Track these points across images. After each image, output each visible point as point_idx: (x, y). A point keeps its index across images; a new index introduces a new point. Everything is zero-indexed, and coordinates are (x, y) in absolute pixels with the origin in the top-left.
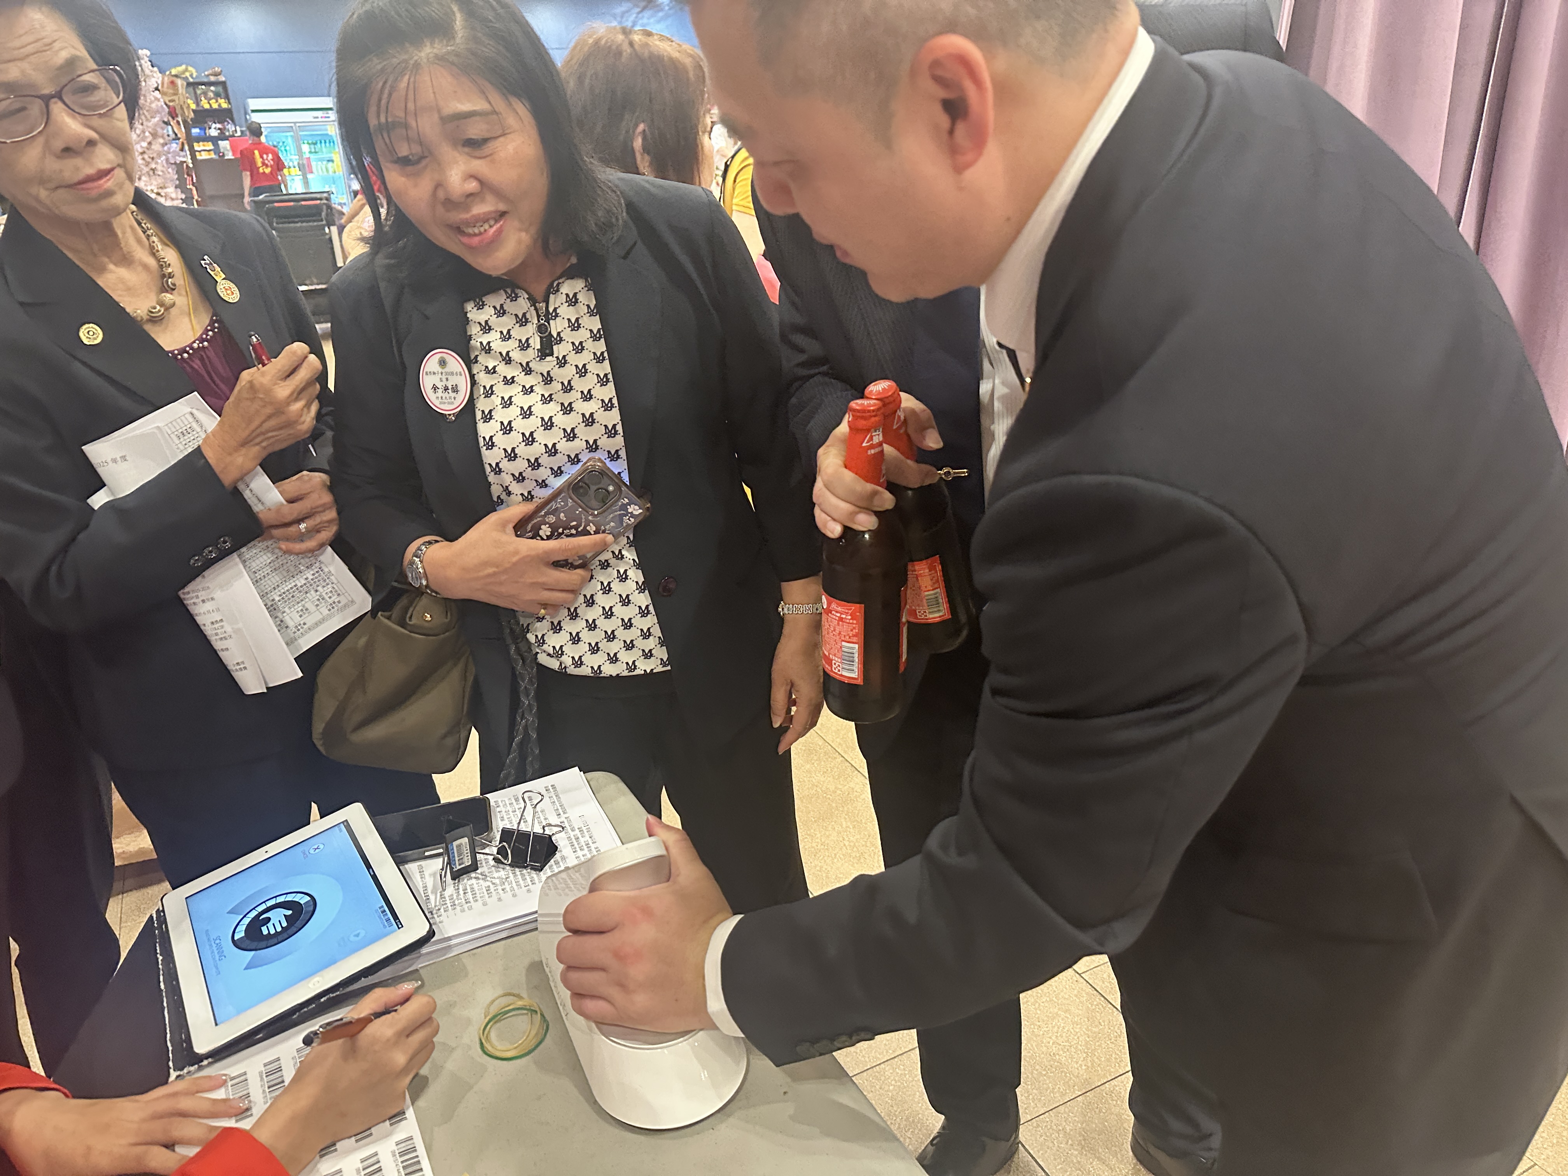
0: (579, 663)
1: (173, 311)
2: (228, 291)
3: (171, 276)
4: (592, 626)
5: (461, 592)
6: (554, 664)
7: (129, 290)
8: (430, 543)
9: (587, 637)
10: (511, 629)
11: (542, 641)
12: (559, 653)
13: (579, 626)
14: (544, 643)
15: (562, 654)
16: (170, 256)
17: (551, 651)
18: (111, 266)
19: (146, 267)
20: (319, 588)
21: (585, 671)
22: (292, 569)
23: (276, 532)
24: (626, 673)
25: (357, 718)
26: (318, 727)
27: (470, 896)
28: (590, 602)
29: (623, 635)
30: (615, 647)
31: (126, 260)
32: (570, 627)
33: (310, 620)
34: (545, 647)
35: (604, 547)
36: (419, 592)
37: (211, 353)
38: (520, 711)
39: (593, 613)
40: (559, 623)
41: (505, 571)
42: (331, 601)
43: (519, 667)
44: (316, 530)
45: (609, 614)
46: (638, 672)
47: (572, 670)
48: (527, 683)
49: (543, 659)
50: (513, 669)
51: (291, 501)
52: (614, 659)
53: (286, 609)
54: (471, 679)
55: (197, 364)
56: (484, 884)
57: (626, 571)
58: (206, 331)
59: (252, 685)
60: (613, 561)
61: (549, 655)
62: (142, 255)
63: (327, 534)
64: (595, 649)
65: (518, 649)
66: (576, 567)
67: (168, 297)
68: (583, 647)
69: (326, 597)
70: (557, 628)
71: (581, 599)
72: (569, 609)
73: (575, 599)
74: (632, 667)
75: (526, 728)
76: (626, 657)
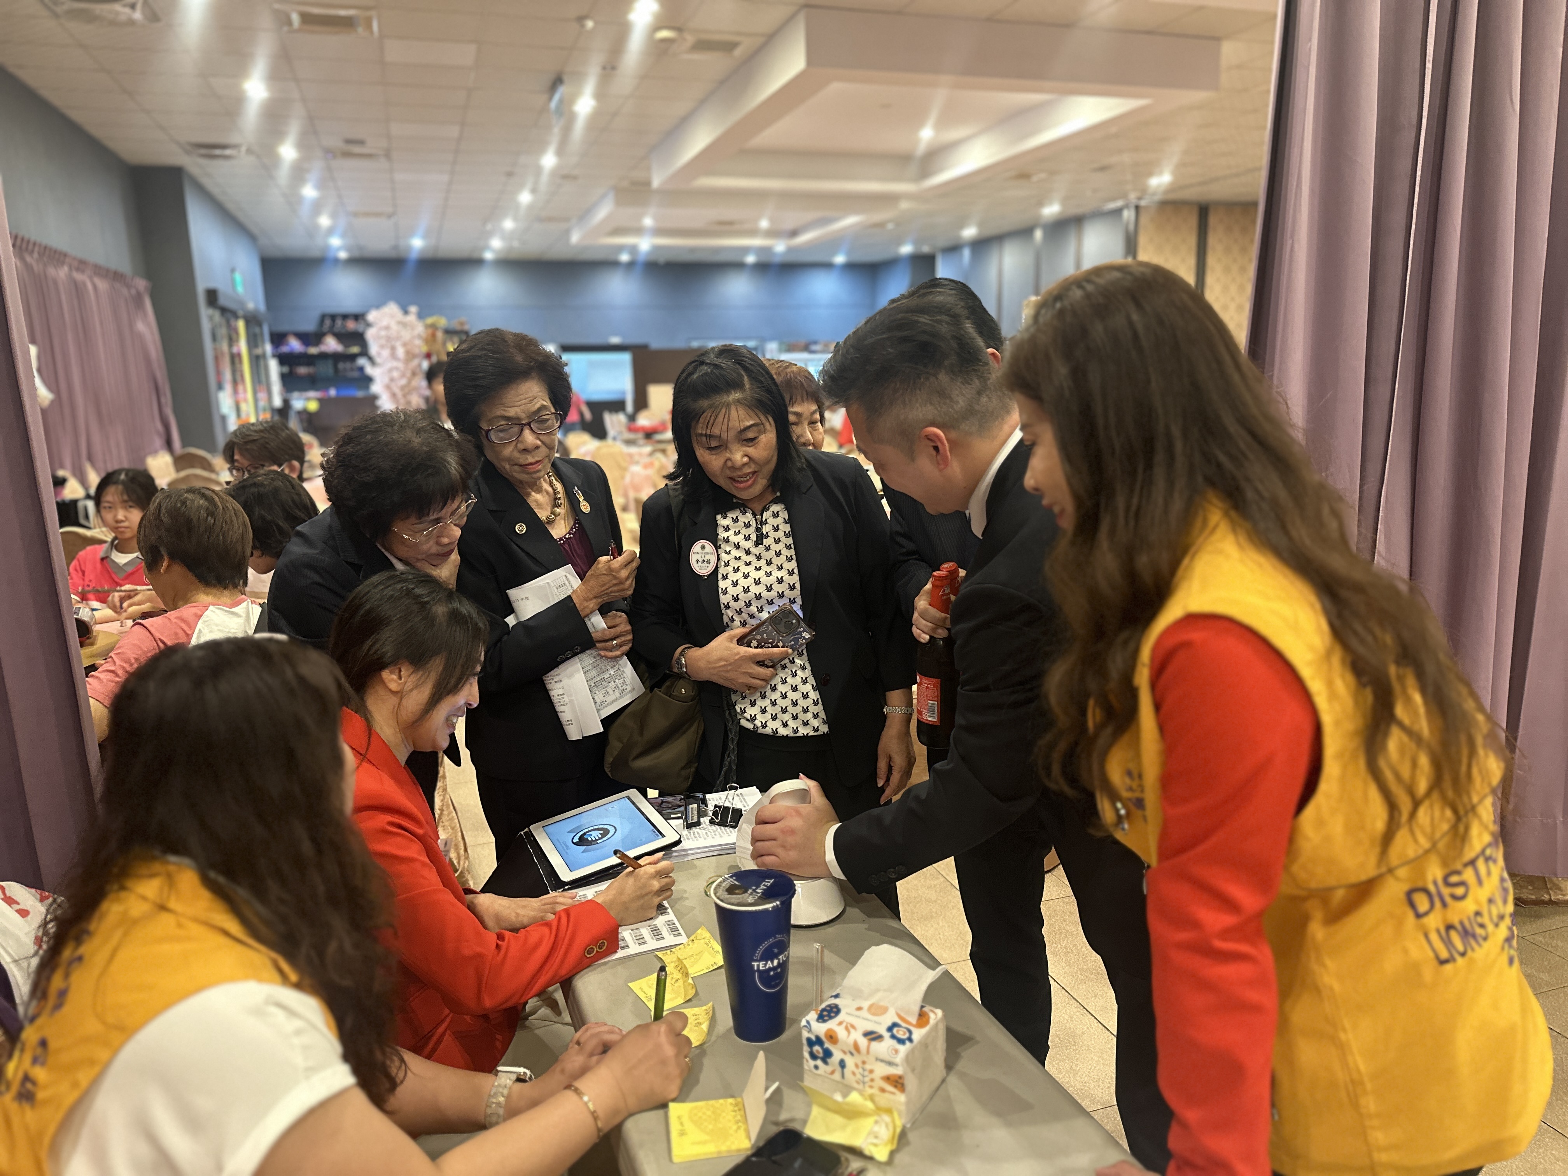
0: (764, 726)
1: (558, 518)
2: (585, 507)
3: (560, 499)
4: (774, 703)
5: (704, 676)
6: (750, 726)
7: (539, 505)
8: (689, 648)
9: (770, 709)
10: (727, 701)
11: (744, 711)
12: (753, 719)
13: (766, 703)
14: (745, 712)
15: (755, 719)
16: (559, 486)
17: (749, 717)
18: (533, 493)
19: (547, 493)
20: (617, 680)
21: (768, 731)
22: (603, 667)
23: (598, 645)
24: (792, 735)
25: (635, 752)
26: (609, 759)
27: (696, 835)
28: (774, 689)
29: (792, 710)
30: (786, 717)
31: (539, 490)
32: (761, 703)
33: (609, 699)
34: (745, 715)
35: (786, 656)
36: (680, 676)
37: (574, 541)
38: (727, 752)
39: (776, 696)
40: (755, 700)
41: (730, 664)
42: (621, 688)
43: (730, 725)
44: (620, 646)
45: (784, 696)
46: (799, 734)
47: (761, 730)
48: (733, 735)
49: (743, 723)
50: (726, 726)
51: (609, 628)
52: (785, 725)
53: (597, 692)
54: (701, 732)
55: (566, 547)
56: (704, 832)
57: (796, 671)
58: (572, 529)
59: (574, 734)
60: (788, 665)
61: (747, 720)
62: (546, 486)
63: (626, 648)
64: (774, 718)
65: (730, 713)
66: (768, 667)
67: (557, 510)
68: (768, 716)
69: (620, 686)
70: (753, 704)
71: (769, 687)
72: (761, 693)
73: (765, 687)
74: (796, 731)
75: (730, 763)
76: (792, 724)
